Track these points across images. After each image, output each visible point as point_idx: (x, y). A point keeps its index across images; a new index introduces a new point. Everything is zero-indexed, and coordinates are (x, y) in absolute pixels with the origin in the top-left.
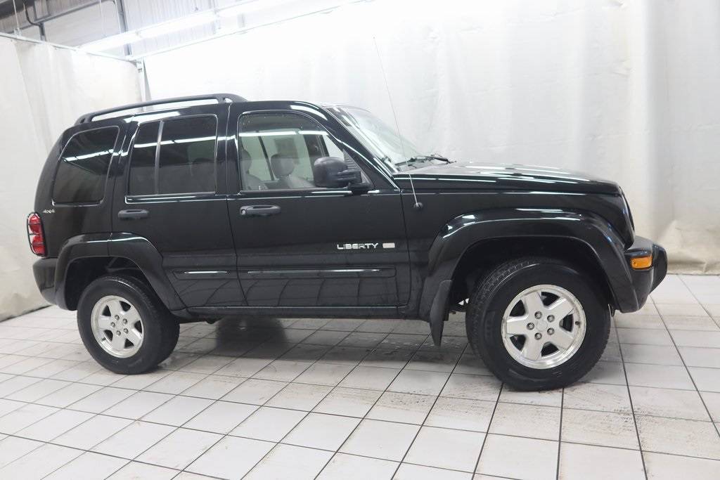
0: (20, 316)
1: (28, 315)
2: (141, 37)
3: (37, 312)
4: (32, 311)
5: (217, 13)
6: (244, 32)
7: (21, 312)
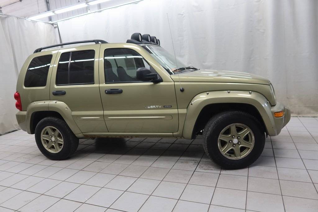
0: (4, 134)
1: (7, 134)
2: (55, 13)
3: (11, 133)
4: (10, 132)
5: (88, 4)
6: (100, 11)
7: (4, 132)
